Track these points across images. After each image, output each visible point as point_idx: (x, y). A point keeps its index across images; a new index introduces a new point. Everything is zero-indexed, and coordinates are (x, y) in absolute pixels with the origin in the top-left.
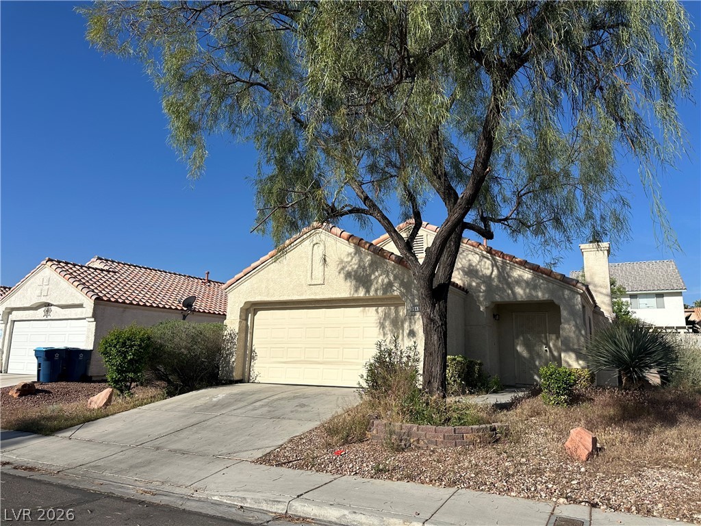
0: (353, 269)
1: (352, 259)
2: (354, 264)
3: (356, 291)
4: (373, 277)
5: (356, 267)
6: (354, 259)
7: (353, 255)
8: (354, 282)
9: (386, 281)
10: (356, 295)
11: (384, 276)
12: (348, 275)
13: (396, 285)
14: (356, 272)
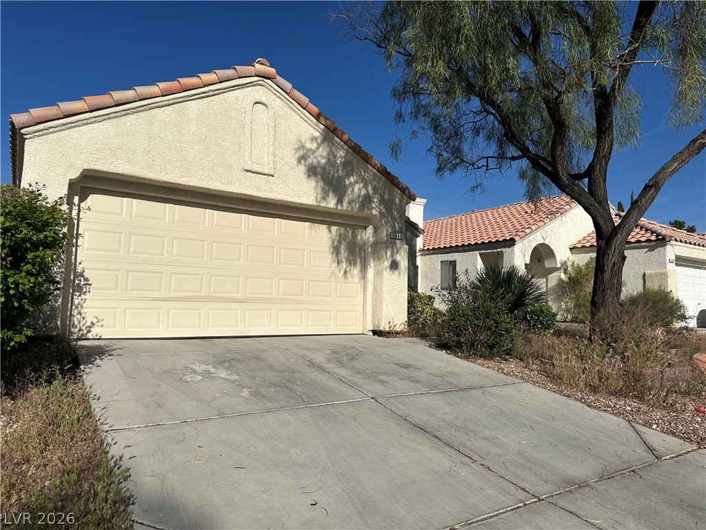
0: (319, 162)
1: (318, 148)
2: (321, 156)
3: (324, 198)
4: (347, 182)
5: (323, 161)
6: (321, 149)
7: (319, 141)
8: (321, 184)
9: (363, 192)
10: (323, 204)
11: (361, 185)
12: (312, 171)
13: (375, 200)
14: (324, 168)
